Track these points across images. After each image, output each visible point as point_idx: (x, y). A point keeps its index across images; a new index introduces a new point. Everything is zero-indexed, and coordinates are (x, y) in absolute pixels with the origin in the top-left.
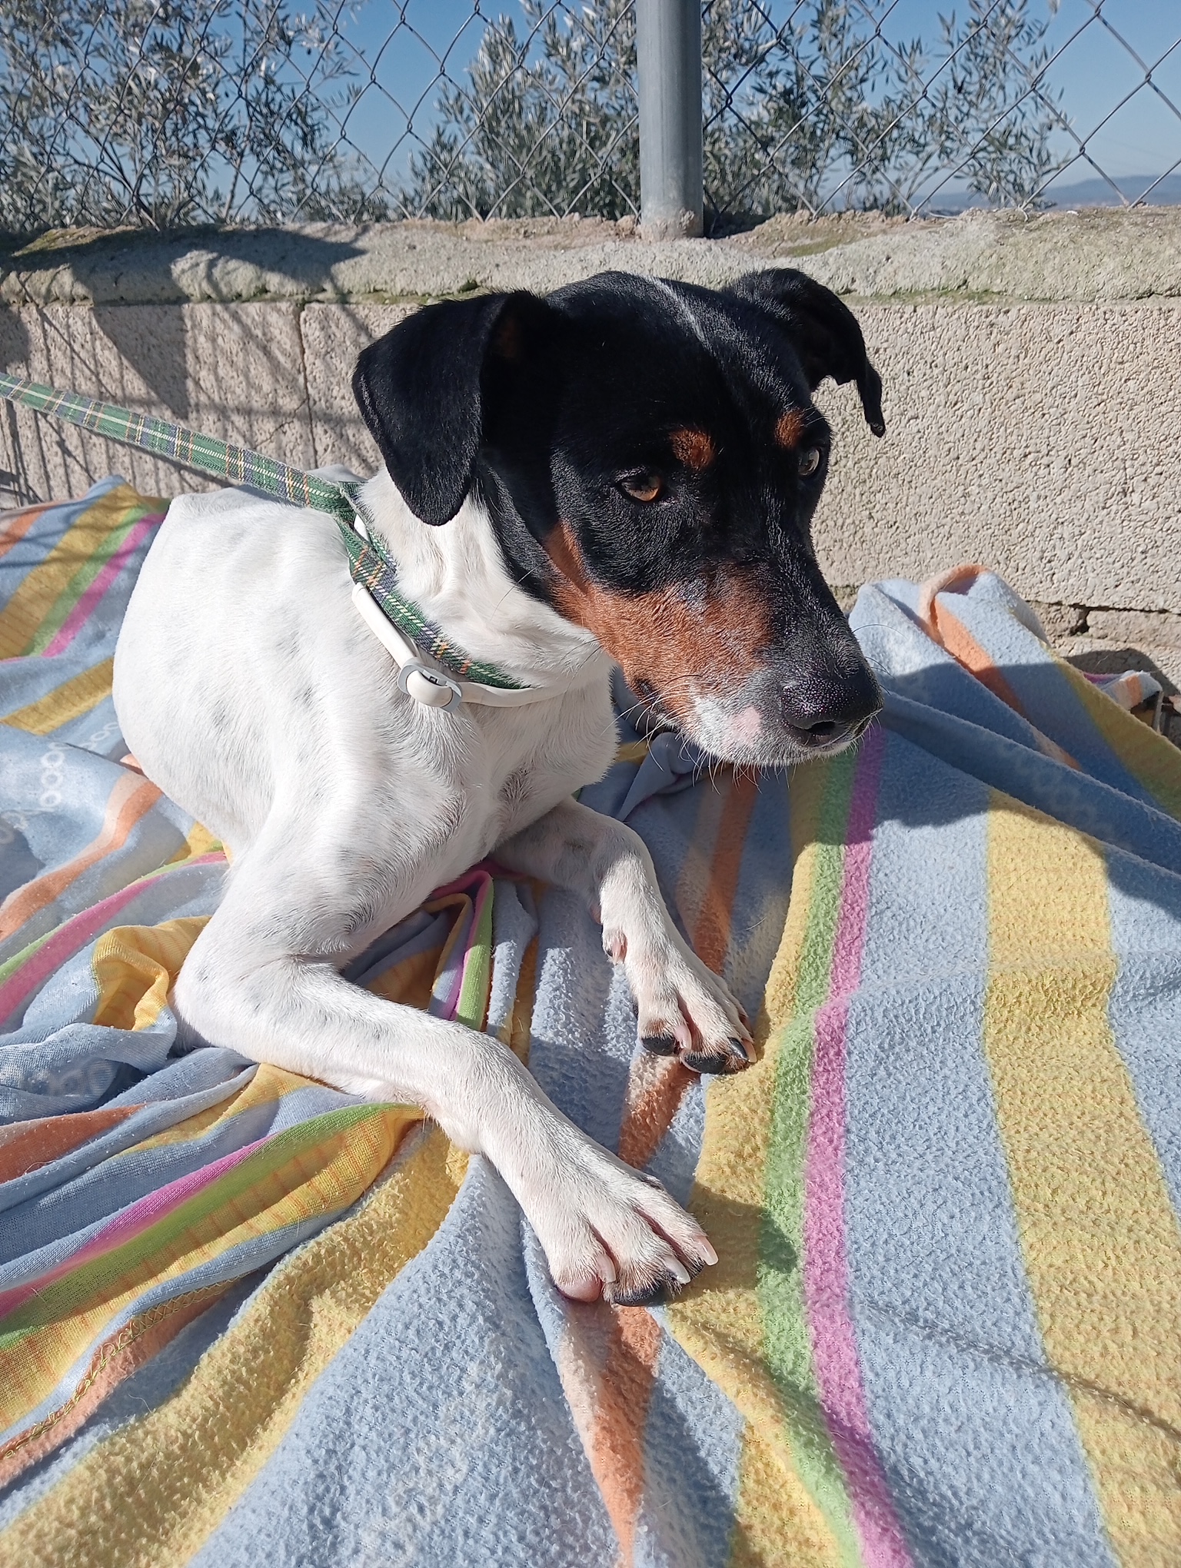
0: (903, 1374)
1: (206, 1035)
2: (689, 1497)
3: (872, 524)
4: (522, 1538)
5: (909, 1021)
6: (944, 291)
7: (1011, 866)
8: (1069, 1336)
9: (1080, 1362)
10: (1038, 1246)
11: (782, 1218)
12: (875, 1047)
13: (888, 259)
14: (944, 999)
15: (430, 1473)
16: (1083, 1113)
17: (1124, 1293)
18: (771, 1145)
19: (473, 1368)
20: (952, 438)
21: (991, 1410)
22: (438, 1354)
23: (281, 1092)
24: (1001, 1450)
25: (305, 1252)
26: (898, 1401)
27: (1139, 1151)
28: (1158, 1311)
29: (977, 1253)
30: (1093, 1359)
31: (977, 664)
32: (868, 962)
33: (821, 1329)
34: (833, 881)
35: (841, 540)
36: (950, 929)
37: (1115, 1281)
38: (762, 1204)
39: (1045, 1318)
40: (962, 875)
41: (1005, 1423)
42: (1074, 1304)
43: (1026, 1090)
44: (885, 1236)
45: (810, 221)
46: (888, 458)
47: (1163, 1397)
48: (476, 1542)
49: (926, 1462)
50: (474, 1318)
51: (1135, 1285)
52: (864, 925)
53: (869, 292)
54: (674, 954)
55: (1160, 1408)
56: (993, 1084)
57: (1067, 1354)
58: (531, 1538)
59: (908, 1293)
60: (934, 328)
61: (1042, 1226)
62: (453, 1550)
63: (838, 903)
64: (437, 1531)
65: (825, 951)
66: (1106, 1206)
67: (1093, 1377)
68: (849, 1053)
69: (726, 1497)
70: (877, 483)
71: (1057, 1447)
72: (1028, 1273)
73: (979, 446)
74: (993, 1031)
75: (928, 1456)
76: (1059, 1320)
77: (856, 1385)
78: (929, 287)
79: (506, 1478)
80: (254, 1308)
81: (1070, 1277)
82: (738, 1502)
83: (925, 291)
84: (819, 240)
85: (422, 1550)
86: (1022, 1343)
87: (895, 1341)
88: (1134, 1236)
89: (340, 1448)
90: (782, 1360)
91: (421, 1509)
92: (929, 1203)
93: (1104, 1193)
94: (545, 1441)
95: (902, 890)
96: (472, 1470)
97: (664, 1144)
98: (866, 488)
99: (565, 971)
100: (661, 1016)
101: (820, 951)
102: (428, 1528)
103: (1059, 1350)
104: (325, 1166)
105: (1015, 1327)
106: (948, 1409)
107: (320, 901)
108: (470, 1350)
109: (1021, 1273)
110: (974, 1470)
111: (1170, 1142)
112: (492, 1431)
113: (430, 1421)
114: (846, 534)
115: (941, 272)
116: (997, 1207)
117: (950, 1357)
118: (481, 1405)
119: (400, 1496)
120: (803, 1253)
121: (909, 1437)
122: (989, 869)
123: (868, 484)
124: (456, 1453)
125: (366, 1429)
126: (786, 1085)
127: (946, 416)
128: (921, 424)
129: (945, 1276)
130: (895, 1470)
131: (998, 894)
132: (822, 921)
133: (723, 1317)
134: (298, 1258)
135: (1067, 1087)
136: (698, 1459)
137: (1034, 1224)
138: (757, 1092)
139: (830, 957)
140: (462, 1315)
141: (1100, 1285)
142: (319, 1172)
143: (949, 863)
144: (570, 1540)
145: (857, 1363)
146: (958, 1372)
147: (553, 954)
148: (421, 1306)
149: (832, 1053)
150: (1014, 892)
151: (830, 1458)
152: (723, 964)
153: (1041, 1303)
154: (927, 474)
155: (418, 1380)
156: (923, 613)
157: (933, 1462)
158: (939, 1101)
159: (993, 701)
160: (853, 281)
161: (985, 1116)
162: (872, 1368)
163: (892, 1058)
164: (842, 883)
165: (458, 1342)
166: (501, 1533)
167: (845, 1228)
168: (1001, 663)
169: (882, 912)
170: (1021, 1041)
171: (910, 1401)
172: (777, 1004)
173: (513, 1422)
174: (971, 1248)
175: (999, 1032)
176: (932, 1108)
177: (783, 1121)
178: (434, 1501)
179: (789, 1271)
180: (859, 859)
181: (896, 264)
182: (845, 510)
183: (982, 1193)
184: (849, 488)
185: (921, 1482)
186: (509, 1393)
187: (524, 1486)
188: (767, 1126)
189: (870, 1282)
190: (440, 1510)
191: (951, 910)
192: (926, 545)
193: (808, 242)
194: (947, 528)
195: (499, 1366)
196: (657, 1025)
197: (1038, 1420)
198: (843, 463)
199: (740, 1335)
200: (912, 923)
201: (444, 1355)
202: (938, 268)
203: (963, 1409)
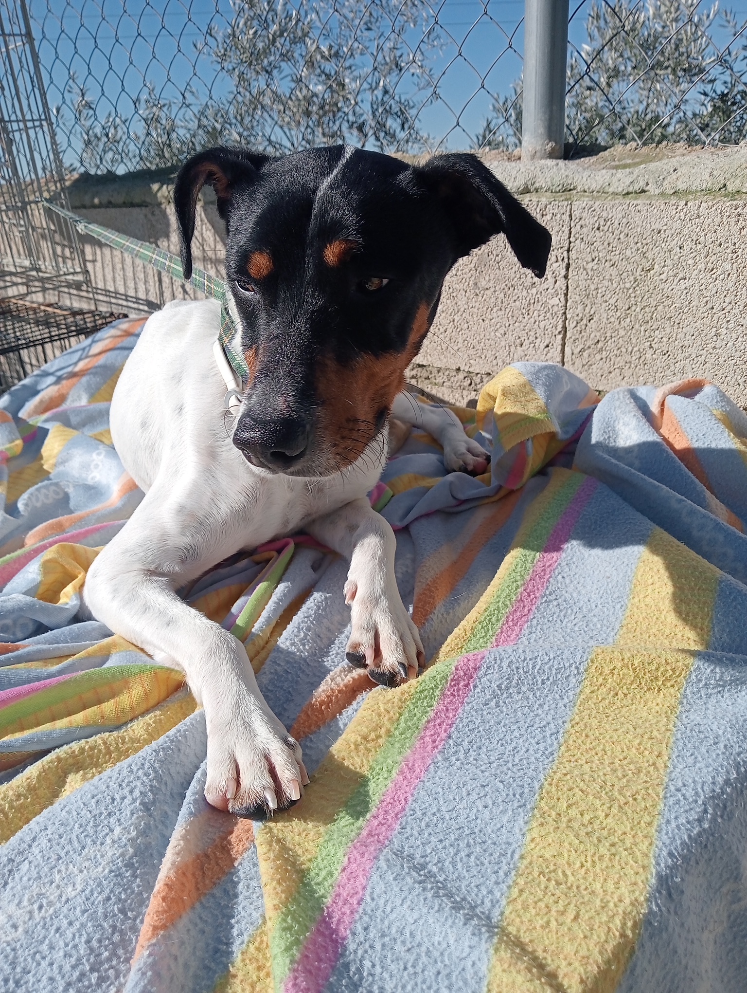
0: (390, 902)
1: (95, 614)
2: (207, 945)
3: (651, 351)
4: (88, 942)
5: (526, 673)
6: (709, 191)
7: (650, 581)
8: (526, 908)
9: (523, 928)
10: (538, 840)
11: (374, 785)
12: (494, 686)
13: (675, 170)
14: (556, 662)
15: (58, 887)
16: (625, 758)
17: (586, 889)
18: (390, 736)
19: (118, 830)
20: (708, 294)
21: (436, 943)
22: (102, 817)
23: (113, 651)
24: (430, 973)
25: (75, 746)
26: (378, 920)
27: (650, 791)
28: (603, 908)
29: (493, 835)
30: (535, 928)
31: (680, 444)
32: (527, 632)
33: (352, 860)
34: (521, 576)
35: (630, 362)
36: (595, 620)
37: (585, 878)
38: (366, 773)
39: (515, 892)
40: (614, 583)
41: (442, 954)
42: (543, 887)
43: (590, 734)
44: (435, 810)
45: (636, 149)
46: (665, 307)
47: (572, 968)
48: (61, 936)
49: (374, 966)
50: (134, 800)
51: (597, 886)
52: (534, 608)
53: (657, 192)
54: (384, 603)
55: (565, 975)
56: (568, 726)
57: (518, 920)
58: (94, 944)
59: (429, 851)
60: (699, 217)
61: (547, 827)
62: (45, 938)
63: (519, 590)
64: (42, 924)
65: (498, 620)
66: (604, 825)
67: (527, 940)
68: (475, 687)
69: (232, 952)
70: (656, 323)
71: (469, 980)
72: (522, 857)
73: (727, 300)
74: (588, 691)
75: (377, 962)
76: (525, 895)
77: (355, 902)
78: (699, 189)
79: (99, 902)
80: (33, 771)
81: (552, 867)
82: (238, 957)
83: (696, 191)
84: (637, 160)
85: (27, 932)
86: (489, 904)
87: (395, 879)
88: (613, 850)
89: (17, 860)
90: (318, 875)
91: (40, 908)
92: (474, 794)
93: (607, 816)
94: (138, 886)
95: (571, 588)
96: (83, 891)
97: (329, 725)
98: (648, 327)
99: (319, 608)
100: (360, 640)
101: (494, 620)
102: (38, 920)
103: (513, 916)
104: (113, 697)
105: (490, 892)
106: (408, 934)
107: (164, 537)
108: (122, 820)
109: (516, 856)
110: (403, 981)
111: (678, 790)
112: (107, 871)
113: (75, 856)
114: (634, 358)
115: (708, 179)
116: (520, 807)
117: (425, 899)
118: (110, 854)
119: (33, 896)
120: (374, 810)
121: (372, 947)
122: (634, 581)
123: (650, 324)
124: (78, 879)
125: (37, 852)
126: (419, 699)
127: (705, 278)
128: (688, 283)
129: (461, 845)
130: (347, 966)
131: (636, 600)
132: (502, 600)
133: (297, 838)
134: (71, 748)
135: (621, 738)
136: (229, 923)
137: (542, 825)
138: (396, 700)
139: (500, 624)
140: (129, 798)
141: (571, 879)
142: (108, 701)
143: (608, 574)
144: (120, 952)
145: (364, 888)
146: (425, 910)
147: (317, 596)
148: (108, 787)
149: (462, 683)
150: (648, 600)
151: (297, 942)
152: (427, 620)
153: (519, 880)
154: (691, 319)
155: (82, 829)
156: (654, 408)
157: (378, 969)
158: (523, 731)
159: (681, 470)
160: (647, 184)
161: (551, 746)
162: (371, 894)
163: (505, 695)
164: (528, 578)
165: (118, 813)
166: (77, 935)
167: (410, 799)
168: (696, 445)
169: (551, 601)
170: (607, 701)
171: (386, 923)
172: (449, 648)
173: (124, 869)
174: (490, 831)
175: (592, 692)
176: (516, 734)
177: (406, 721)
178: (50, 904)
179: (358, 819)
180: (548, 564)
181: (679, 173)
182: (634, 341)
183: (514, 795)
184: (637, 326)
185: (361, 978)
186: (131, 851)
187: (109, 910)
188: (392, 724)
189: (407, 838)
190: (51, 911)
191: (600, 606)
192: (688, 368)
193: (629, 161)
194: (703, 357)
195: (134, 834)
196: (356, 646)
197: (464, 958)
198: (633, 308)
199: (300, 852)
200: (569, 611)
201: (105, 818)
202: (707, 176)
203: (418, 938)
